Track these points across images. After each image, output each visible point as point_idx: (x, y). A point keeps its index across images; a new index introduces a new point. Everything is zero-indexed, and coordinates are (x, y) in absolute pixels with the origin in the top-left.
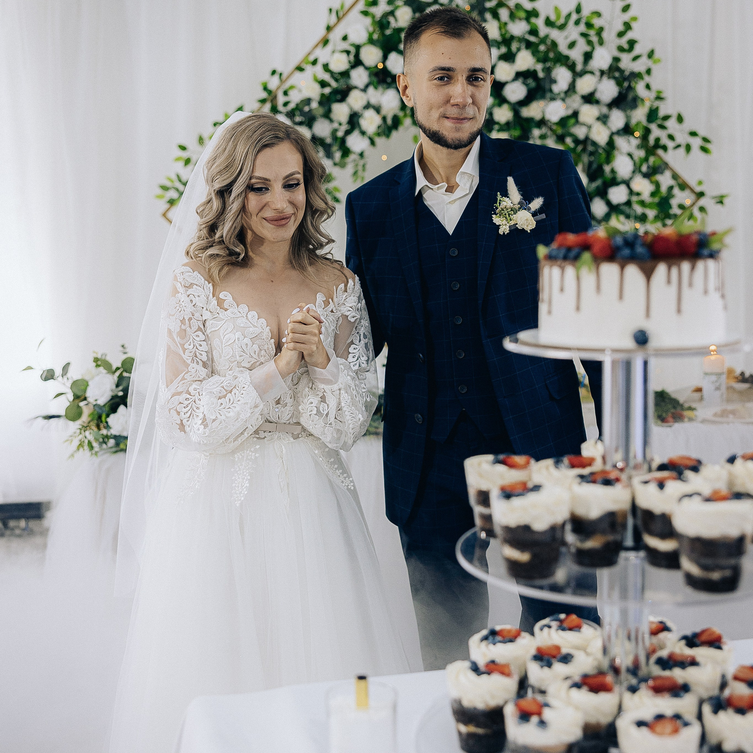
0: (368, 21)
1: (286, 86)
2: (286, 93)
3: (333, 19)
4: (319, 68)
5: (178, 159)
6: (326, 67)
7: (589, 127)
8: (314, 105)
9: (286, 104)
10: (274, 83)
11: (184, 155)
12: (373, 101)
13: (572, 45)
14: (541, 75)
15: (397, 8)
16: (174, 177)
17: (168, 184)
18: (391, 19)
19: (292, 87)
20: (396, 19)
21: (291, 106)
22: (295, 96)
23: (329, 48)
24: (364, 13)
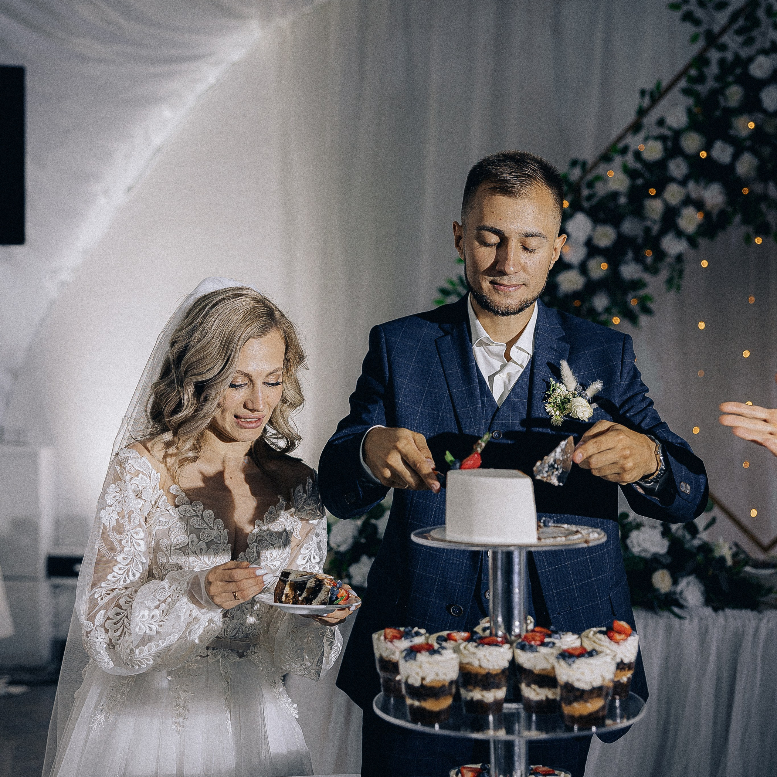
0: (690, 101)
1: (590, 177)
2: (590, 185)
3: (646, 102)
4: (629, 158)
6: (638, 155)
8: (623, 200)
9: (589, 198)
10: (576, 174)
12: (694, 195)
15: (728, 85)
16: (455, 280)
17: (449, 287)
18: (721, 99)
19: (598, 178)
20: (726, 99)
21: (595, 200)
22: (601, 190)
23: (642, 135)
24: (686, 92)
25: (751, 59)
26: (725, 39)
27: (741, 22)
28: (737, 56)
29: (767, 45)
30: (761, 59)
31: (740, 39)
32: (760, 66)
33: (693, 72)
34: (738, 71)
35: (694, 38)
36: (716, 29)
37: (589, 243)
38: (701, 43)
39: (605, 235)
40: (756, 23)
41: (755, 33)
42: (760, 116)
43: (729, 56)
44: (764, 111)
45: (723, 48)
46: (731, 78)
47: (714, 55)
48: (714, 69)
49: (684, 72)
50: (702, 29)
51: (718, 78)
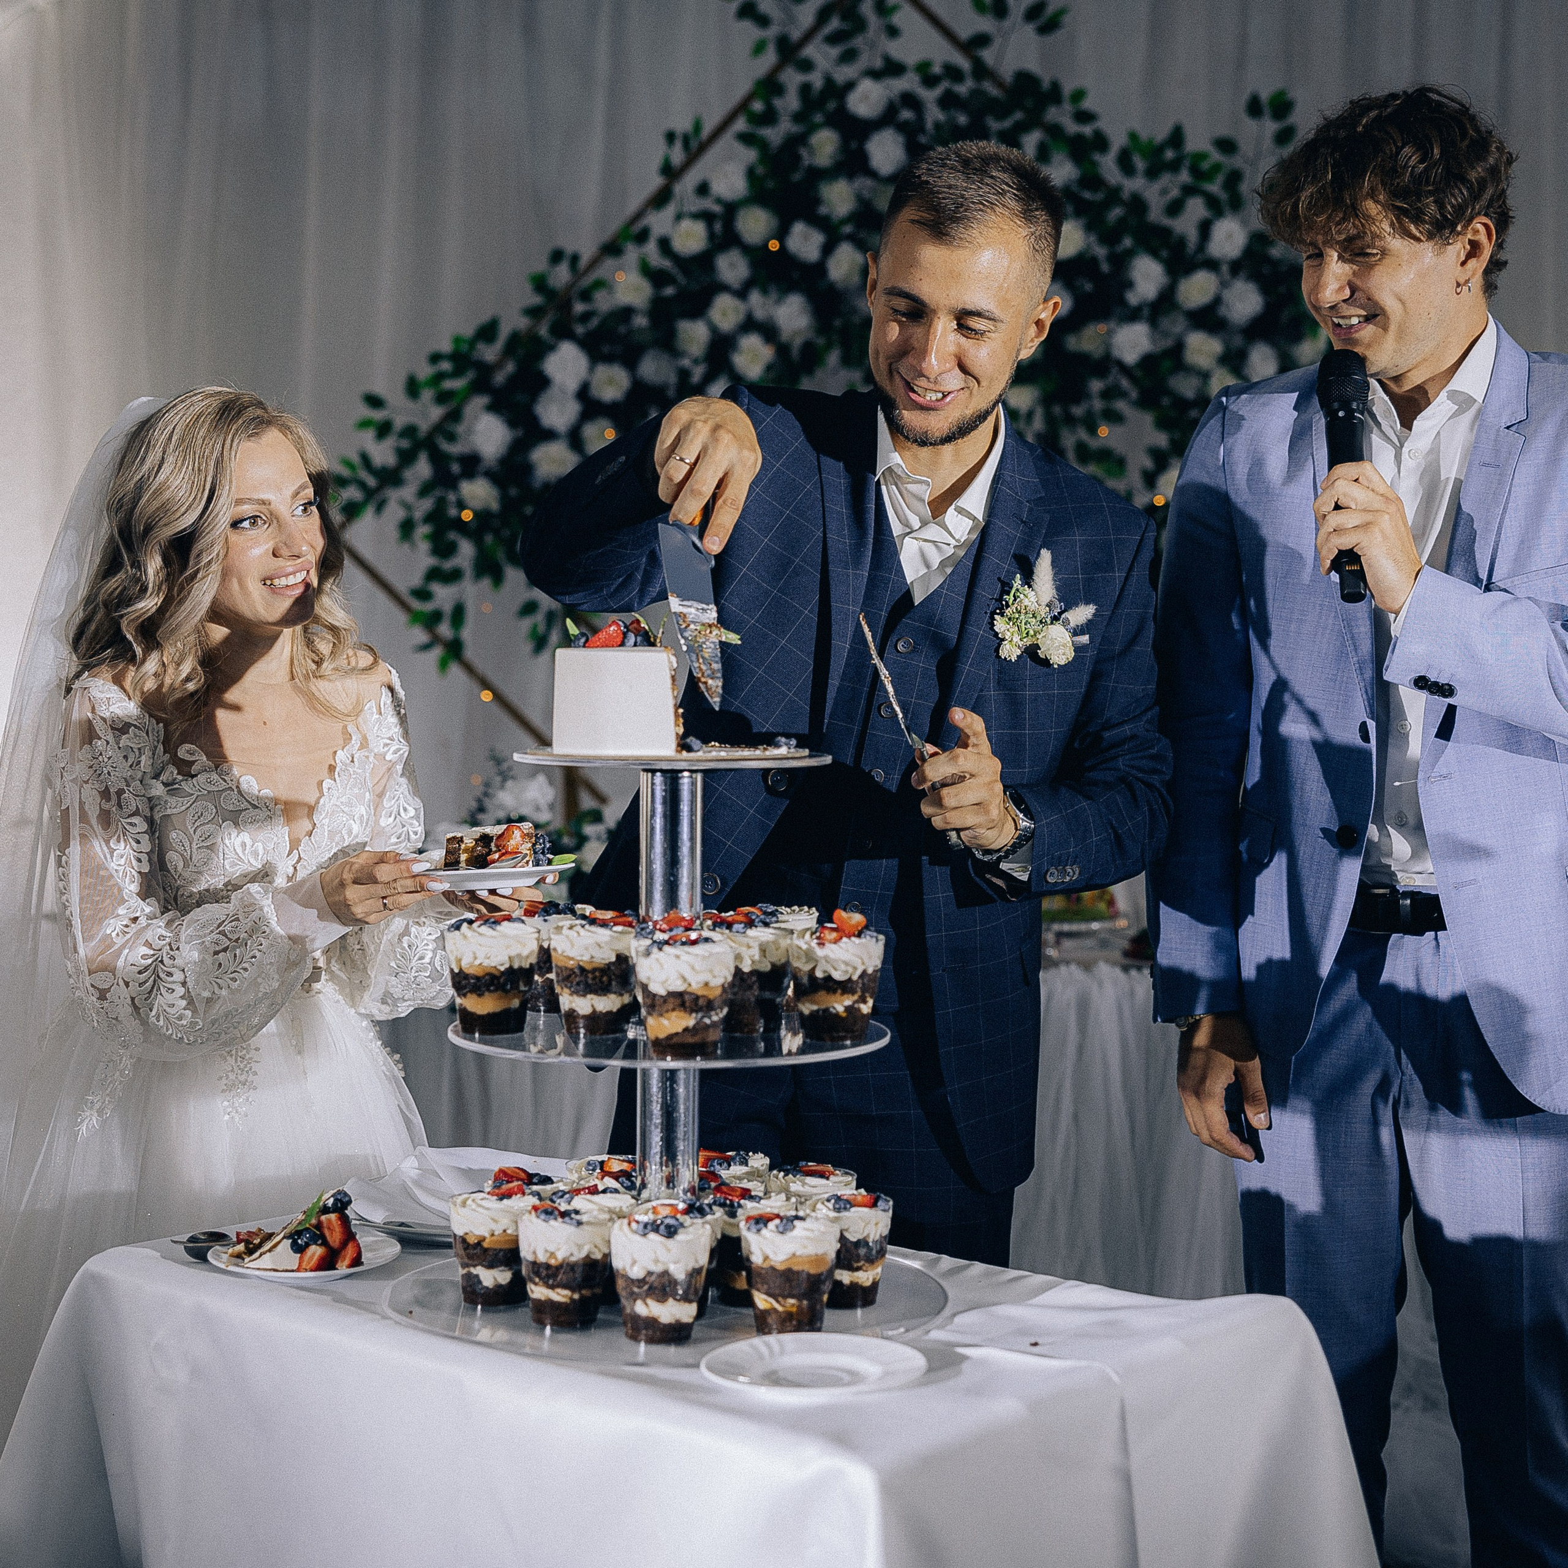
0: (750, 155)
1: (587, 281)
2: (586, 296)
3: (677, 154)
4: (651, 248)
5: (365, 424)
6: (665, 244)
7: (1205, 376)
8: (641, 321)
9: (586, 317)
10: (561, 276)
11: (378, 415)
12: (760, 314)
13: (1175, 208)
14: (1105, 267)
15: (813, 128)
16: (356, 459)
17: (345, 472)
18: (803, 152)
19: (599, 284)
20: (812, 152)
21: (594, 322)
22: (603, 303)
23: (670, 210)
24: (746, 139)
25: (850, 86)
26: (810, 51)
27: (835, 24)
28: (829, 81)
29: (878, 63)
30: (867, 86)
31: (835, 52)
32: (865, 97)
33: (758, 106)
34: (831, 105)
35: (759, 48)
36: (796, 35)
37: (583, 393)
38: (770, 58)
39: (611, 381)
40: (860, 25)
41: (858, 42)
42: (869, 182)
43: (816, 80)
44: (873, 174)
45: (806, 66)
46: (818, 118)
47: (792, 79)
48: (791, 102)
49: (743, 107)
50: (772, 32)
51: (798, 117)
